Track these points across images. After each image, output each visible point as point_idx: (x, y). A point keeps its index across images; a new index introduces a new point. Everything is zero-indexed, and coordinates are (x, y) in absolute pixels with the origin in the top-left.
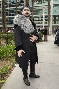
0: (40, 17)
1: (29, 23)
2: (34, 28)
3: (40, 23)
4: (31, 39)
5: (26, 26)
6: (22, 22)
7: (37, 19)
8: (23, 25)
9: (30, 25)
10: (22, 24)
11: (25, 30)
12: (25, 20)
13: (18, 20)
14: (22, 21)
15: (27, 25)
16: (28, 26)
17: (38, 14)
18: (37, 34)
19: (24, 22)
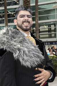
0: (52, 24)
1: (32, 43)
2: (43, 55)
3: (53, 35)
4: (38, 79)
5: (24, 52)
6: (15, 43)
7: (46, 28)
8: (19, 50)
9: (33, 48)
10: (15, 47)
11: (23, 59)
12: (21, 38)
13: (7, 39)
14: (15, 41)
15: (26, 49)
16: (29, 51)
17: (48, 19)
18: (49, 64)
19: (21, 42)
